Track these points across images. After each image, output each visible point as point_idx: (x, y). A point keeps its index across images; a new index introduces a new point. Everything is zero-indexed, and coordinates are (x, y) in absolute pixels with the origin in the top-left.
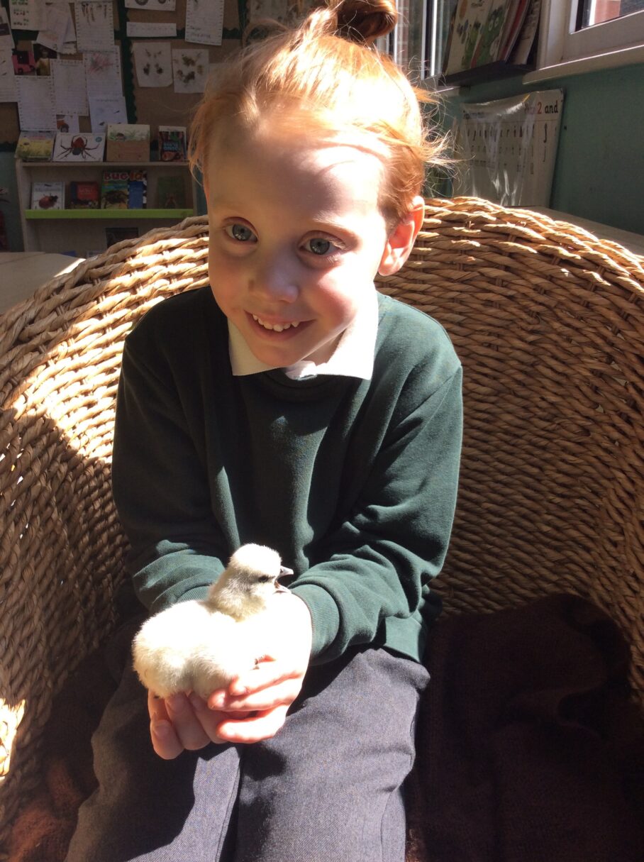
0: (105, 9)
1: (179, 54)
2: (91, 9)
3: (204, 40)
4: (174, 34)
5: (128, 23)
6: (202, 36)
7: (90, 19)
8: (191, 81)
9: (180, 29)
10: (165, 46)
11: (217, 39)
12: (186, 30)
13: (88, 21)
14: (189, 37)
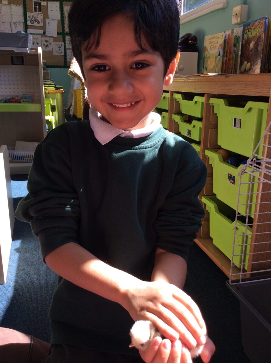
0: (21, 25)
1: (44, 39)
2: (17, 25)
3: (51, 35)
4: (42, 33)
5: (28, 29)
6: (51, 34)
7: (16, 27)
8: (47, 47)
9: (44, 31)
10: (39, 36)
11: (55, 35)
12: (46, 32)
13: (16, 28)
14: (47, 34)
